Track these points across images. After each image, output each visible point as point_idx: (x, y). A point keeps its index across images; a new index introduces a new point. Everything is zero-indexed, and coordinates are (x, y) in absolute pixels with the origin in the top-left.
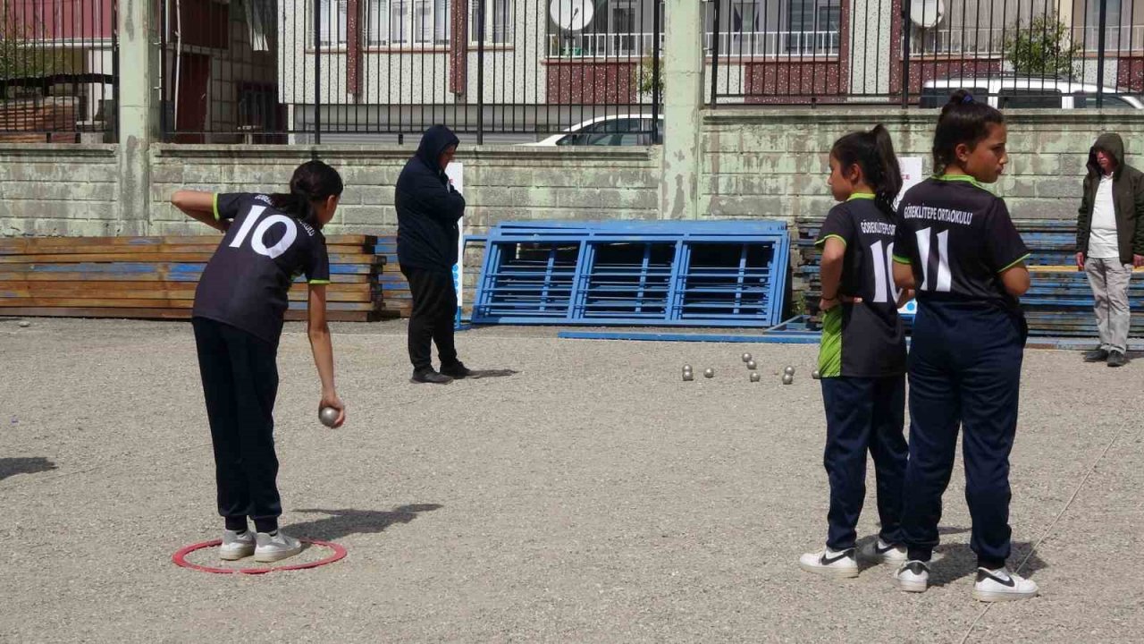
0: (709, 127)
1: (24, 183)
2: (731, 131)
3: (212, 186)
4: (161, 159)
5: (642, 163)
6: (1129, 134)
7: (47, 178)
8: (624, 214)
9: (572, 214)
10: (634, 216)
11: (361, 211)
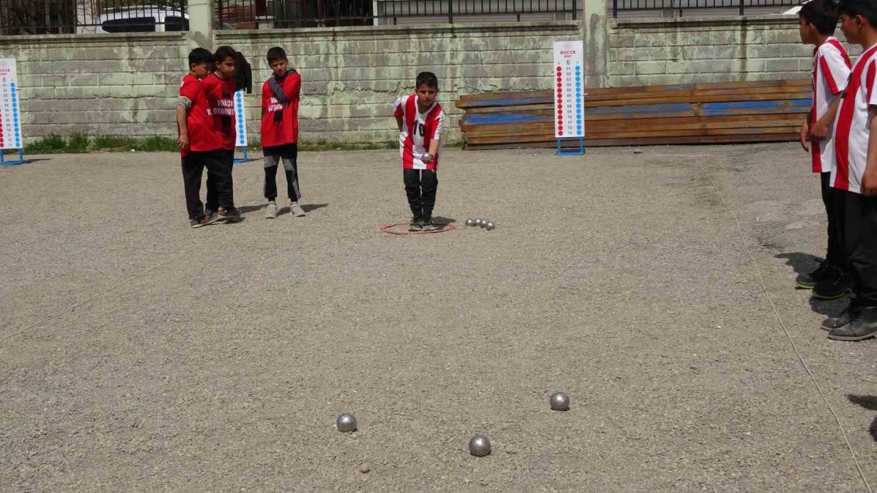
1: (500, 52)
3: (658, 48)
4: (617, 30)
7: (520, 47)
11: (780, 62)
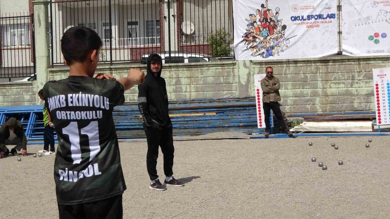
0: (51, 74)
2: (58, 75)
5: (31, 87)
6: (179, 71)
8: (26, 104)
9: (10, 104)
10: (29, 104)
